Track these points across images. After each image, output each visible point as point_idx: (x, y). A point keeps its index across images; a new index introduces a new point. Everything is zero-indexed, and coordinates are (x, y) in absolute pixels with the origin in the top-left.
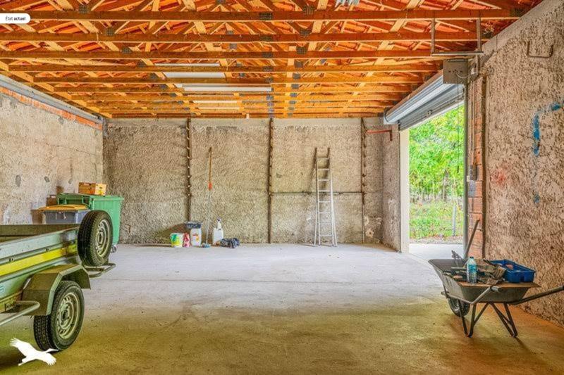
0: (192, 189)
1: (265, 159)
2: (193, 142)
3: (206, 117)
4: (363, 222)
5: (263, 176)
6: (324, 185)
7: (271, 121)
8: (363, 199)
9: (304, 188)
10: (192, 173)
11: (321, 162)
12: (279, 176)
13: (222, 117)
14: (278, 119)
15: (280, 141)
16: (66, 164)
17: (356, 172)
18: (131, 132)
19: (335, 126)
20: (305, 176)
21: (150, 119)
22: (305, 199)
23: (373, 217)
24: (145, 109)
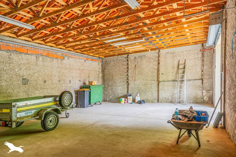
0: (129, 81)
1: (156, 68)
2: (129, 63)
3: (134, 53)
4: (202, 93)
5: (156, 74)
6: (183, 77)
7: (159, 51)
8: (202, 82)
9: (174, 79)
10: (129, 75)
11: (181, 67)
12: (162, 74)
13: (140, 52)
14: (162, 50)
15: (163, 59)
16: (87, 75)
17: (199, 70)
18: (110, 62)
19: (188, 49)
20: (174, 73)
21: (115, 57)
22: (174, 83)
23: (208, 91)
24: (112, 53)
